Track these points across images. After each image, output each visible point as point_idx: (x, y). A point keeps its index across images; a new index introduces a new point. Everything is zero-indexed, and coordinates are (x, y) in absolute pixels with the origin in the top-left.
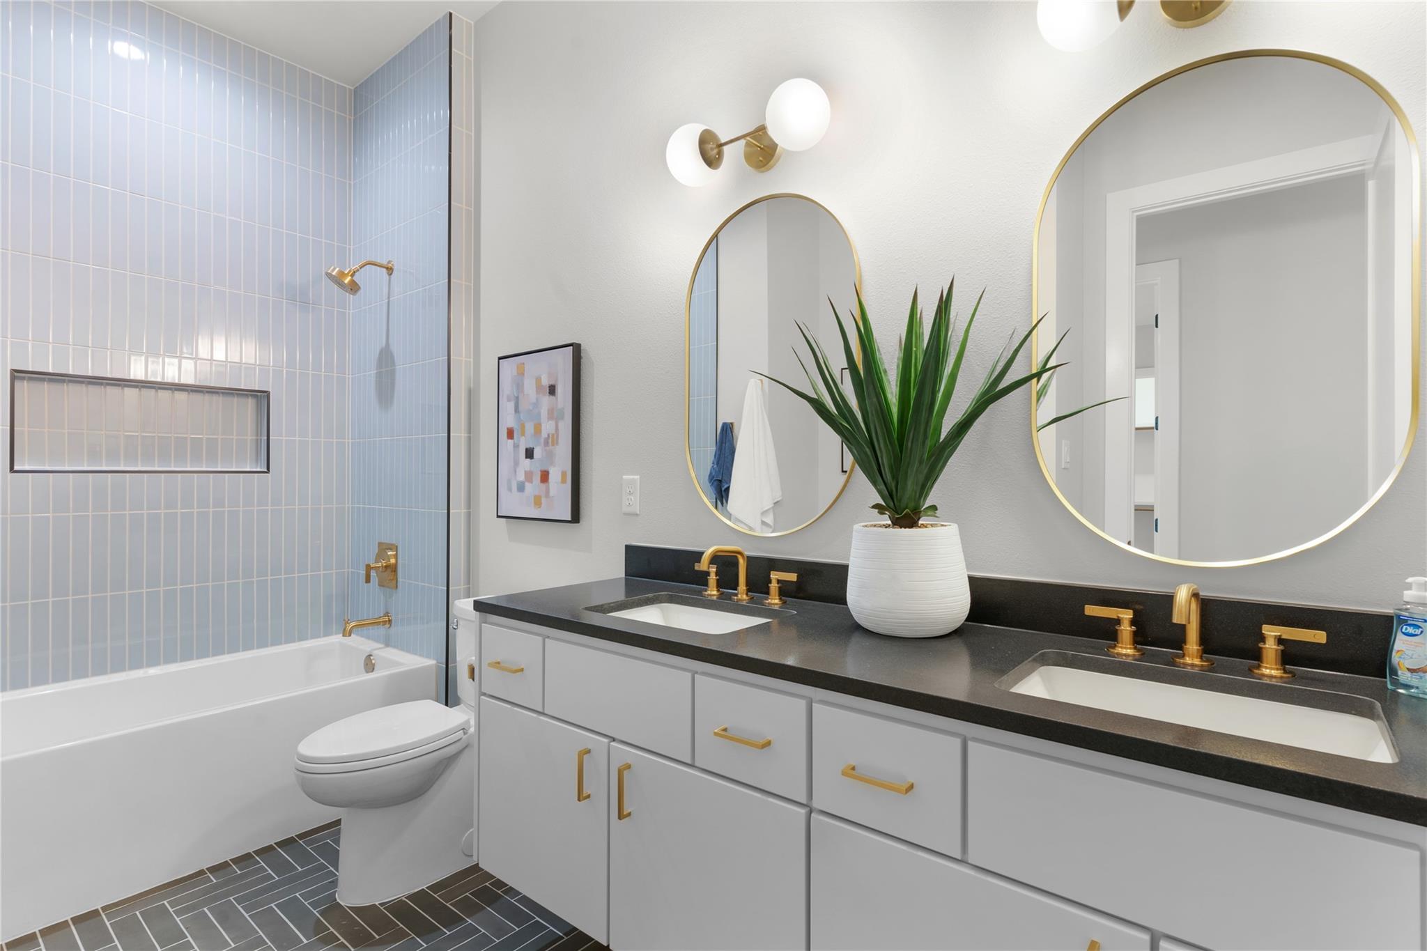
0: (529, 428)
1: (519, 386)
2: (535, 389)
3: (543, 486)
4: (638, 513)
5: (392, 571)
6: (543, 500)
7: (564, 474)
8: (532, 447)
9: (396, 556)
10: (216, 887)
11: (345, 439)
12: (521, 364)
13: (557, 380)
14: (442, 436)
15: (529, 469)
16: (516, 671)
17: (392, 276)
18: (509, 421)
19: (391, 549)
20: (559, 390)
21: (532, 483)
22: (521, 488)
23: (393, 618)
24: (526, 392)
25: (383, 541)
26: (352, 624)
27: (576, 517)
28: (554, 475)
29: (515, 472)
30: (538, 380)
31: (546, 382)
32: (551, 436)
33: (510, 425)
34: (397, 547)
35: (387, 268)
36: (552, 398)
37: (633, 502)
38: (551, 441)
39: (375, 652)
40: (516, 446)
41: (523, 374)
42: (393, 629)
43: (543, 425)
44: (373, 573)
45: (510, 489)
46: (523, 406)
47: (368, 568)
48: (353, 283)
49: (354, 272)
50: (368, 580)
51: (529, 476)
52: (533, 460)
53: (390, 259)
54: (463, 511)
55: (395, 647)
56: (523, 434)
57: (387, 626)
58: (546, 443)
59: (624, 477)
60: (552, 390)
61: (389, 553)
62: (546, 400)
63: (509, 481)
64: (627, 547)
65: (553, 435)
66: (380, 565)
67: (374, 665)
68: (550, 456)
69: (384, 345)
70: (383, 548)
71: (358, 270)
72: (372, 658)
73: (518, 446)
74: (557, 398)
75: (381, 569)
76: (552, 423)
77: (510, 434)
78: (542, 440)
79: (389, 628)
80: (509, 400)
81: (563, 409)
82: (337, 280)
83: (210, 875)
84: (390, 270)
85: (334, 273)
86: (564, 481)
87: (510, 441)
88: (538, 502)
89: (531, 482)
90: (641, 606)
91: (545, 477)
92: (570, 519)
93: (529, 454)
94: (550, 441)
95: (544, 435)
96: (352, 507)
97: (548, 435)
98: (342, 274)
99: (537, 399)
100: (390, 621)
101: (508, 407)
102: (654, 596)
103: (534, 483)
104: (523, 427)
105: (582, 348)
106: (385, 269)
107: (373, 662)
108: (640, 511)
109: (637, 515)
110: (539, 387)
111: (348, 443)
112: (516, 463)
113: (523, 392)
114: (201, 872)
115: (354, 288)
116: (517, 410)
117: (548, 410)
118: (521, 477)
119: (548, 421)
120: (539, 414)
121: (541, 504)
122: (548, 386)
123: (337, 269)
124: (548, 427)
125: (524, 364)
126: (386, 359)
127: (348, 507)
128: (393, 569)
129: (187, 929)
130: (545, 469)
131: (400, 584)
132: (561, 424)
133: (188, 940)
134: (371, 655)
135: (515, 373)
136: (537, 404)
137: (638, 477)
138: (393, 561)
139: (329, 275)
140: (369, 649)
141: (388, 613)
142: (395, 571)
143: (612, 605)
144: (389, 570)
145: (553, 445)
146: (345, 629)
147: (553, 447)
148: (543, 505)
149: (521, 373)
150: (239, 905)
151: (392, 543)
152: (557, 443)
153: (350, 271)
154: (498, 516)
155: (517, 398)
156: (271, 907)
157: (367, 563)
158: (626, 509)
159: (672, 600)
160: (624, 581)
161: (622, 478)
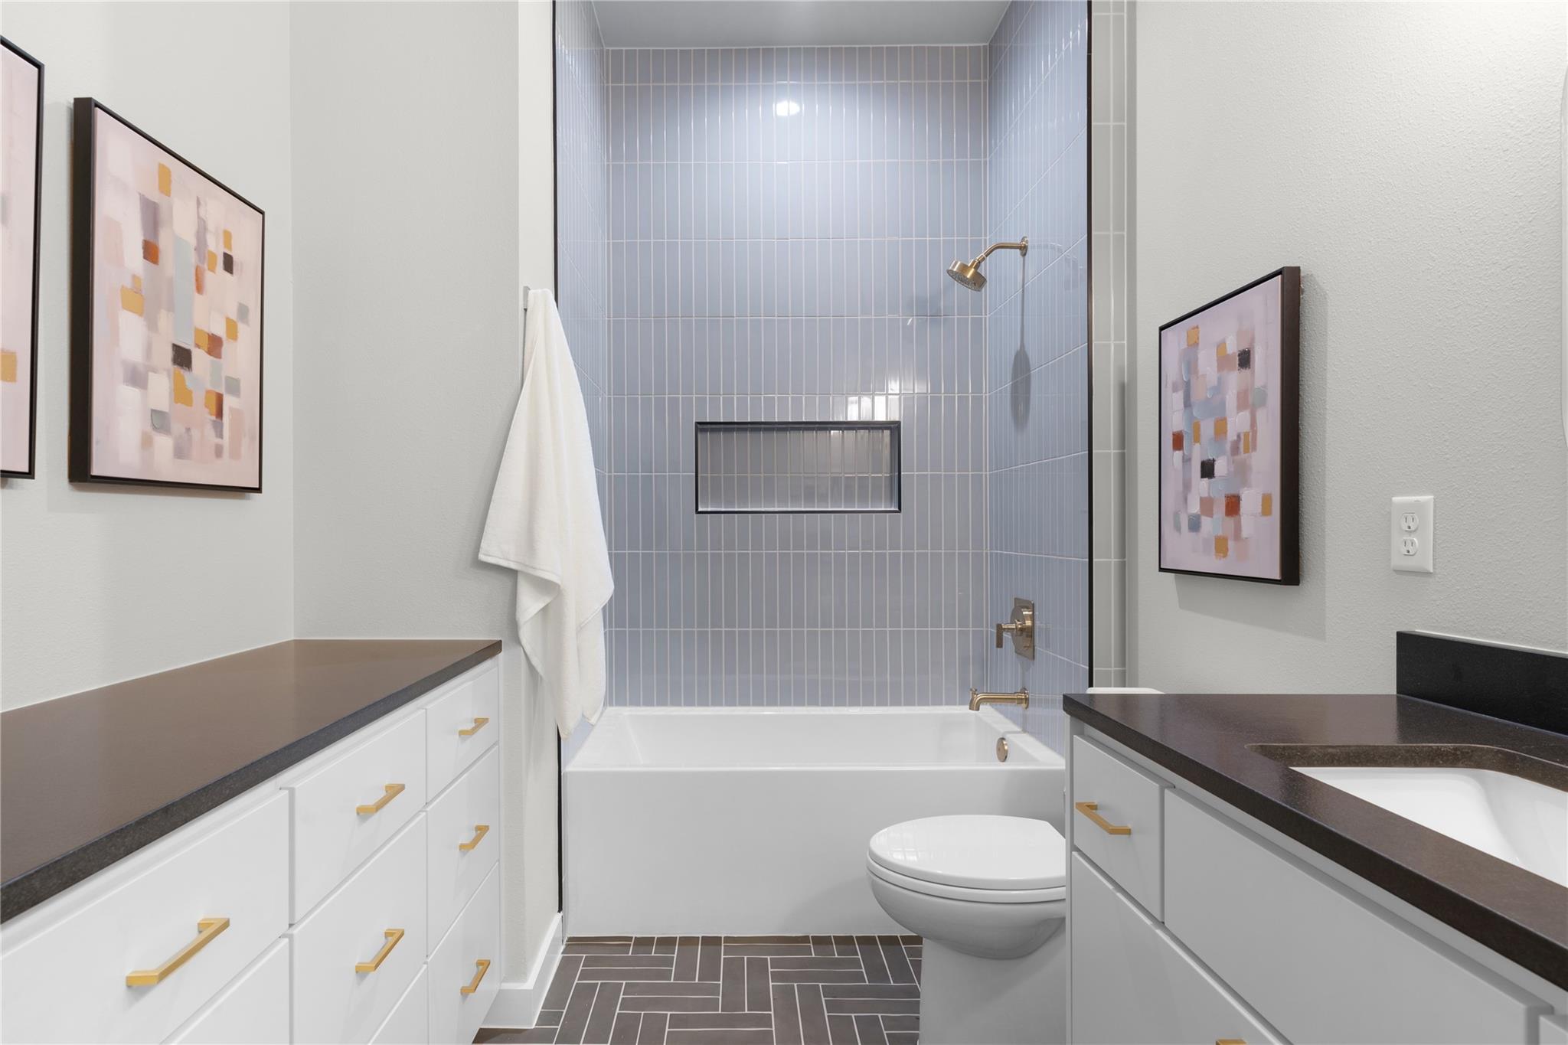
0: (1207, 429)
1: (1190, 364)
2: (1215, 364)
3: (1230, 521)
4: (1432, 571)
5: (1027, 636)
6: (1231, 544)
7: (1266, 499)
8: (1211, 458)
9: (1032, 618)
10: (812, 963)
11: (982, 471)
12: (1194, 328)
13: (1253, 339)
14: (1082, 455)
15: (1206, 495)
16: (1114, 832)
17: (1026, 257)
18: (1176, 421)
19: (1028, 608)
20: (1257, 358)
21: (1212, 517)
22: (1195, 525)
23: (1030, 696)
24: (1201, 373)
25: (1019, 597)
26: (981, 696)
27: (1291, 571)
28: (1250, 502)
29: (1186, 500)
30: (1221, 346)
31: (1233, 348)
32: (1242, 437)
33: (1176, 429)
34: (1033, 604)
35: (1020, 248)
36: (1246, 372)
37: (1421, 550)
38: (1246, 443)
39: (1008, 736)
40: (1186, 460)
41: (1196, 344)
42: (1031, 711)
43: (1229, 420)
44: (1006, 636)
45: (1178, 528)
46: (1199, 393)
47: (1000, 630)
48: (977, 275)
49: (979, 262)
50: (1000, 644)
51: (1207, 505)
52: (1213, 480)
53: (1024, 235)
54: (1114, 560)
55: (1032, 734)
56: (1197, 438)
57: (1024, 705)
58: (1235, 450)
59: (1394, 499)
60: (1245, 359)
61: (1024, 613)
62: (1235, 378)
63: (1176, 515)
64: (1401, 636)
65: (1246, 435)
66: (1013, 626)
67: (1006, 752)
68: (1242, 472)
69: (1019, 348)
70: (1021, 604)
71: (984, 259)
72: (1004, 742)
73: (1189, 460)
74: (1253, 373)
75: (1015, 632)
76: (1245, 415)
77: (1178, 442)
78: (1228, 447)
79: (1027, 708)
80: (1175, 390)
81: (1265, 387)
82: (959, 276)
83: (812, 946)
84: (1023, 249)
85: (955, 270)
86: (1266, 511)
87: (1178, 454)
88: (1221, 546)
89: (1211, 515)
90: (1416, 765)
91: (1233, 506)
92: (1277, 577)
93: (1208, 470)
94: (1242, 445)
95: (1231, 436)
96: (991, 553)
97: (1239, 436)
98: (964, 268)
99: (1219, 379)
100: (1027, 700)
101: (1174, 400)
102: (1456, 749)
103: (1215, 516)
104: (1196, 428)
105: (1302, 274)
106: (1018, 250)
107: (1006, 748)
108: (1434, 568)
109: (1428, 574)
110: (1223, 361)
111: (986, 475)
112: (1187, 486)
113: (1196, 372)
114: (805, 939)
115: (978, 281)
116: (1187, 404)
117: (1238, 394)
118: (1195, 508)
119: (1238, 413)
120: (1223, 404)
121: (1227, 549)
122: (1237, 354)
123: (959, 263)
124: (1237, 422)
125: (1197, 327)
126: (1021, 365)
127: (987, 553)
128: (1028, 633)
129: (774, 999)
130: (1233, 492)
131: (1037, 655)
132: (1261, 415)
133: (770, 1015)
134: (1003, 739)
135: (1184, 346)
136: (1219, 388)
137: (1430, 497)
138: (1028, 623)
139: (950, 272)
140: (1002, 731)
141: (1025, 689)
142: (1031, 636)
143: (1330, 750)
144: (1025, 634)
145: (1246, 451)
146: (972, 700)
147: (1246, 455)
148: (1229, 553)
149: (1193, 345)
150: (824, 997)
151: (1028, 599)
152: (1254, 448)
153: (974, 262)
154: (1161, 570)
155: (1188, 385)
156: (851, 1016)
157: (999, 622)
158: (1398, 561)
159: (1511, 766)
160: (1394, 703)
161: (1391, 500)
